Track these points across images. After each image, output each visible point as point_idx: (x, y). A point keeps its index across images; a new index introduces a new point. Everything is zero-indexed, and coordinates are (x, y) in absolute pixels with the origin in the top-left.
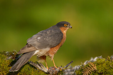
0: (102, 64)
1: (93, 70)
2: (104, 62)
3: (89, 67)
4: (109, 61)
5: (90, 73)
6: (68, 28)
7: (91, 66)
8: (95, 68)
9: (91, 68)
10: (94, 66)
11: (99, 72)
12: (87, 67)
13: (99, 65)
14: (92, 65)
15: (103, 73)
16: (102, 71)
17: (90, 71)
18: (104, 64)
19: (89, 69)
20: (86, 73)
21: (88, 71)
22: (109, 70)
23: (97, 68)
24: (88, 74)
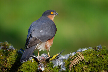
0: (89, 53)
1: (81, 59)
2: (91, 52)
3: (77, 56)
4: (96, 51)
5: (78, 62)
6: (54, 16)
7: (79, 56)
8: (83, 57)
9: (79, 58)
10: (82, 56)
12: (75, 57)
13: (86, 54)
14: (80, 55)
15: (90, 62)
16: (90, 60)
17: (78, 60)
18: (91, 53)
19: (77, 59)
20: (74, 62)
21: (76, 60)
22: (96, 60)
23: (85, 58)
24: (76, 63)
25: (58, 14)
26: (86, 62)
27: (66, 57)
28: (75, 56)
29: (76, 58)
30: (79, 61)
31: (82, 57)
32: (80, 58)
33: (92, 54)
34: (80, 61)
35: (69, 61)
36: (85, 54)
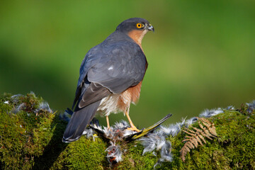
0: (228, 121)
1: (208, 135)
2: (233, 118)
3: (199, 128)
4: (245, 114)
5: (201, 142)
6: (145, 31)
7: (204, 126)
8: (214, 131)
9: (203, 131)
10: (211, 127)
11: (222, 139)
12: (195, 129)
13: (221, 124)
14: (205, 124)
15: (230, 142)
16: (229, 137)
17: (201, 137)
18: (233, 121)
19: (200, 134)
20: (193, 142)
21: (197, 137)
22: (244, 137)
23: (217, 131)
24: (197, 143)
25: (153, 29)
26: (221, 142)
27: (174, 130)
28: (194, 126)
29: (196, 131)
30: (203, 138)
31: (210, 129)
32: (207, 131)
33: (234, 124)
34: (206, 138)
35: (179, 138)
36: (218, 122)
